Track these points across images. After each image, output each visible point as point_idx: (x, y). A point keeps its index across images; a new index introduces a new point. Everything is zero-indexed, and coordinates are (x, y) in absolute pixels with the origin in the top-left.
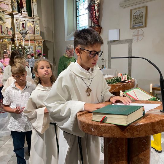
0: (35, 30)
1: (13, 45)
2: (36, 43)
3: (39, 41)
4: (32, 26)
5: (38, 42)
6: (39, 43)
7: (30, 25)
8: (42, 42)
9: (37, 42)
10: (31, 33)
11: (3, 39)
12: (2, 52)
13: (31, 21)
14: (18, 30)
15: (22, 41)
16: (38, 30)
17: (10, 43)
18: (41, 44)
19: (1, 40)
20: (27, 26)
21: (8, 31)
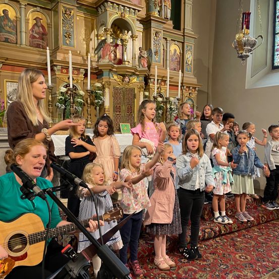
0: (185, 62)
1: (147, 94)
2: (184, 91)
3: (191, 88)
4: (178, 52)
5: (189, 89)
6: (190, 91)
7: (175, 51)
8: (195, 90)
9: (187, 89)
10: (175, 70)
11: (131, 76)
12: (124, 108)
13: (178, 41)
14: (157, 59)
15: (163, 83)
16: (190, 63)
17: (142, 87)
18: (194, 95)
19: (127, 77)
20: (170, 51)
21: (141, 57)
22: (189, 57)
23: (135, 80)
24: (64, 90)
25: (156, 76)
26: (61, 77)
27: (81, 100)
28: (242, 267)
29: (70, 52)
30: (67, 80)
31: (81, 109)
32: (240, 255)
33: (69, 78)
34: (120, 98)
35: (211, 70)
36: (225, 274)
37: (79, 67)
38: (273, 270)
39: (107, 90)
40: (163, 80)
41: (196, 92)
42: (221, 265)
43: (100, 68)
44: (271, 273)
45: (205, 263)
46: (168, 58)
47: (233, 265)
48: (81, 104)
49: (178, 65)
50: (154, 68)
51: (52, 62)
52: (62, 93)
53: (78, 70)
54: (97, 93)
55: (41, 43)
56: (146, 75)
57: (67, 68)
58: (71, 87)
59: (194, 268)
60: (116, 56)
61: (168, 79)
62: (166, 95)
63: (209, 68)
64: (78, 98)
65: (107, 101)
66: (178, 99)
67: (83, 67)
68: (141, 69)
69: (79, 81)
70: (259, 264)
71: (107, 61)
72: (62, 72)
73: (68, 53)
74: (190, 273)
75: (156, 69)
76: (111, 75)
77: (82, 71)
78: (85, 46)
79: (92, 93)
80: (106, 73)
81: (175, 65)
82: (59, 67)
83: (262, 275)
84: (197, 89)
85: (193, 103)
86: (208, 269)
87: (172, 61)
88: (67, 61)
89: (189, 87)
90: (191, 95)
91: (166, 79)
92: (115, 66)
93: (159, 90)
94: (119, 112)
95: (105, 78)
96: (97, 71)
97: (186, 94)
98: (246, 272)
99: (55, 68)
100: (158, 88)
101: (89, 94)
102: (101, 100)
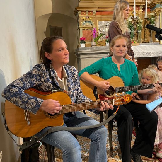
24: (130, 20)
27: (141, 25)
30: (132, 14)
31: (140, 31)
33: (133, 13)
37: (139, 4)
39: (158, 17)
43: (153, 3)
48: (141, 28)
52: (129, 22)
53: (139, 7)
54: (151, 19)
57: (133, 6)
58: (135, 18)
64: (139, 25)
65: (158, 24)
67: (142, 4)
69: (140, 14)
76: (161, 6)
77: (142, 7)
79: (148, 20)
80: (158, 5)
88: (133, 2)
95: (157, 9)
96: (151, 6)
101: (146, 21)
102: (154, 23)
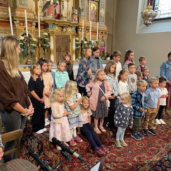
0: (100, 15)
1: (77, 39)
2: (99, 35)
3: (104, 33)
5: (102, 34)
6: (103, 36)
7: (94, 7)
8: (106, 35)
9: (101, 34)
10: (93, 21)
11: (67, 27)
12: (63, 49)
13: (95, 1)
14: (83, 14)
15: (87, 31)
16: (103, 16)
17: (75, 35)
18: (105, 38)
19: (65, 28)
20: (90, 8)
21: (73, 14)
22: (102, 12)
23: (69, 30)
24: (22, 38)
25: (83, 27)
26: (19, 28)
27: (35, 45)
28: (141, 152)
29: (25, 10)
30: (23, 31)
31: (34, 51)
32: (138, 143)
33: (25, 29)
34: (60, 42)
35: (114, 20)
36: (132, 157)
37: (32, 21)
38: (158, 152)
39: (51, 37)
40: (87, 29)
41: (106, 36)
42: (129, 151)
43: (46, 22)
44: (157, 154)
45: (119, 150)
46: (89, 13)
47: (136, 151)
48: (35, 48)
49: (95, 18)
50: (82, 21)
51: (12, 18)
52: (21, 40)
53: (31, 23)
54: (45, 39)
55: (3, 3)
56: (77, 26)
57: (24, 22)
59: (114, 154)
60: (56, 12)
61: (91, 29)
62: (89, 40)
63: (113, 19)
64: (33, 44)
65: (52, 45)
66: (96, 42)
67: (34, 21)
68: (74, 22)
69: (32, 31)
70: (150, 148)
71: (51, 17)
72: (20, 25)
73: (24, 11)
74: (112, 158)
75: (83, 21)
76: (54, 27)
77: (34, 24)
78: (35, 5)
80: (50, 26)
81: (93, 18)
82: (18, 22)
83: (153, 156)
84: (107, 34)
85: (105, 43)
86: (122, 154)
87: (92, 15)
88: (24, 17)
89: (102, 33)
90: (103, 38)
91: (89, 28)
92: (57, 20)
93: (85, 36)
94: (60, 52)
95: (50, 29)
96: (44, 23)
97: (101, 37)
98: (144, 155)
99: (15, 22)
100: (84, 35)
101: (40, 41)
102: (48, 44)
